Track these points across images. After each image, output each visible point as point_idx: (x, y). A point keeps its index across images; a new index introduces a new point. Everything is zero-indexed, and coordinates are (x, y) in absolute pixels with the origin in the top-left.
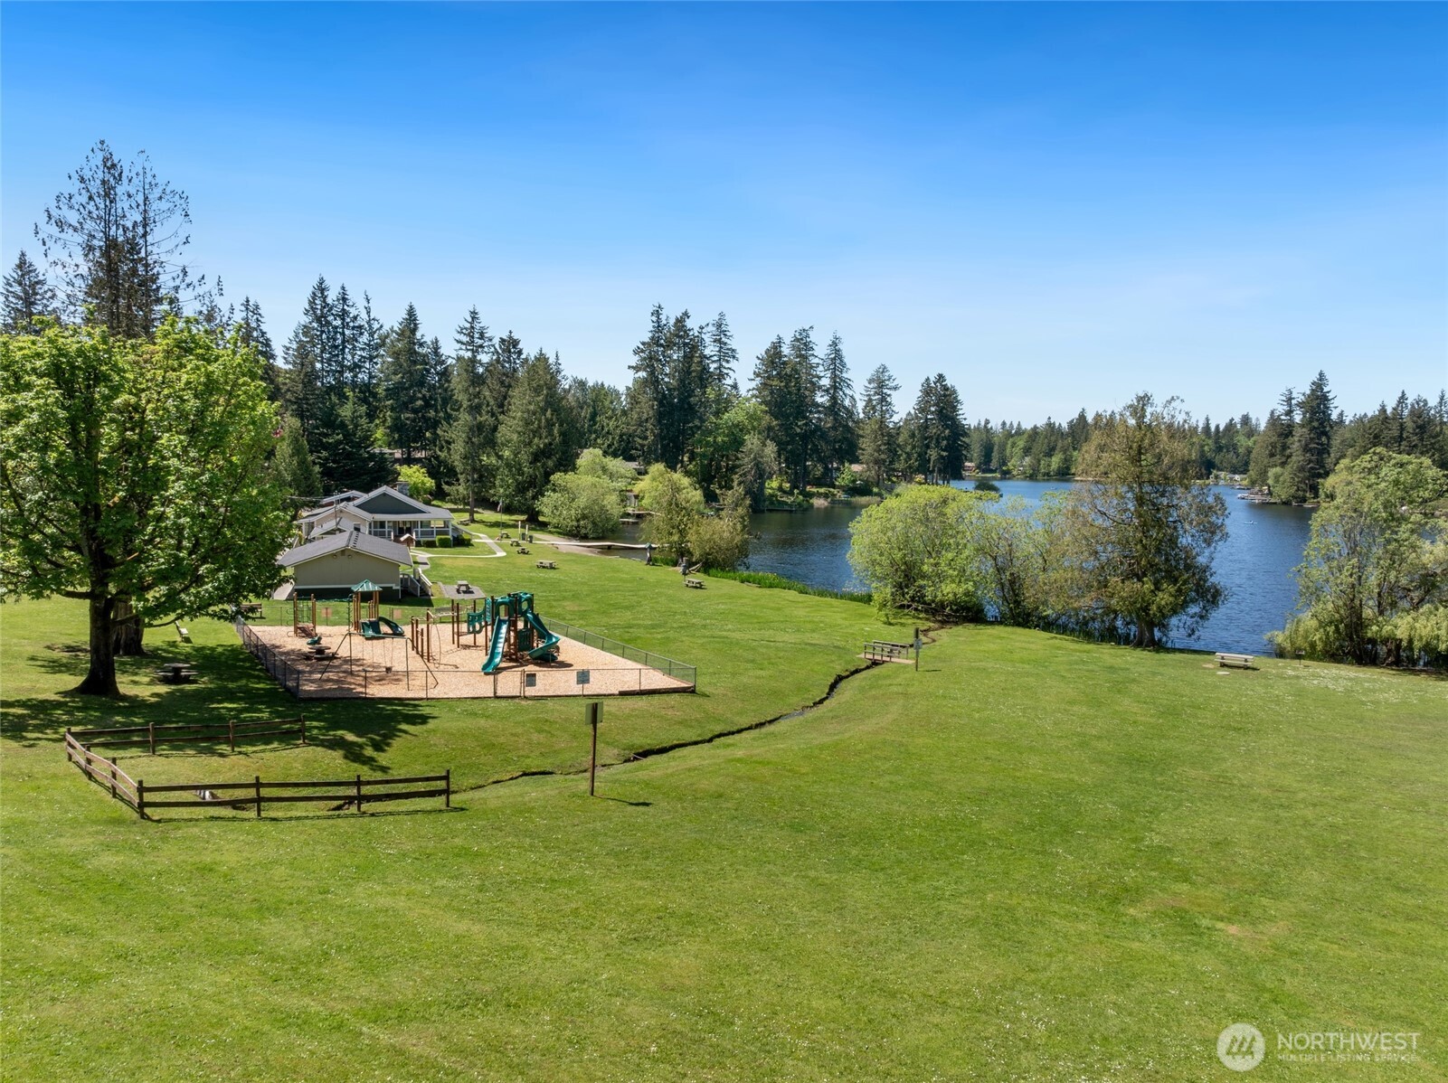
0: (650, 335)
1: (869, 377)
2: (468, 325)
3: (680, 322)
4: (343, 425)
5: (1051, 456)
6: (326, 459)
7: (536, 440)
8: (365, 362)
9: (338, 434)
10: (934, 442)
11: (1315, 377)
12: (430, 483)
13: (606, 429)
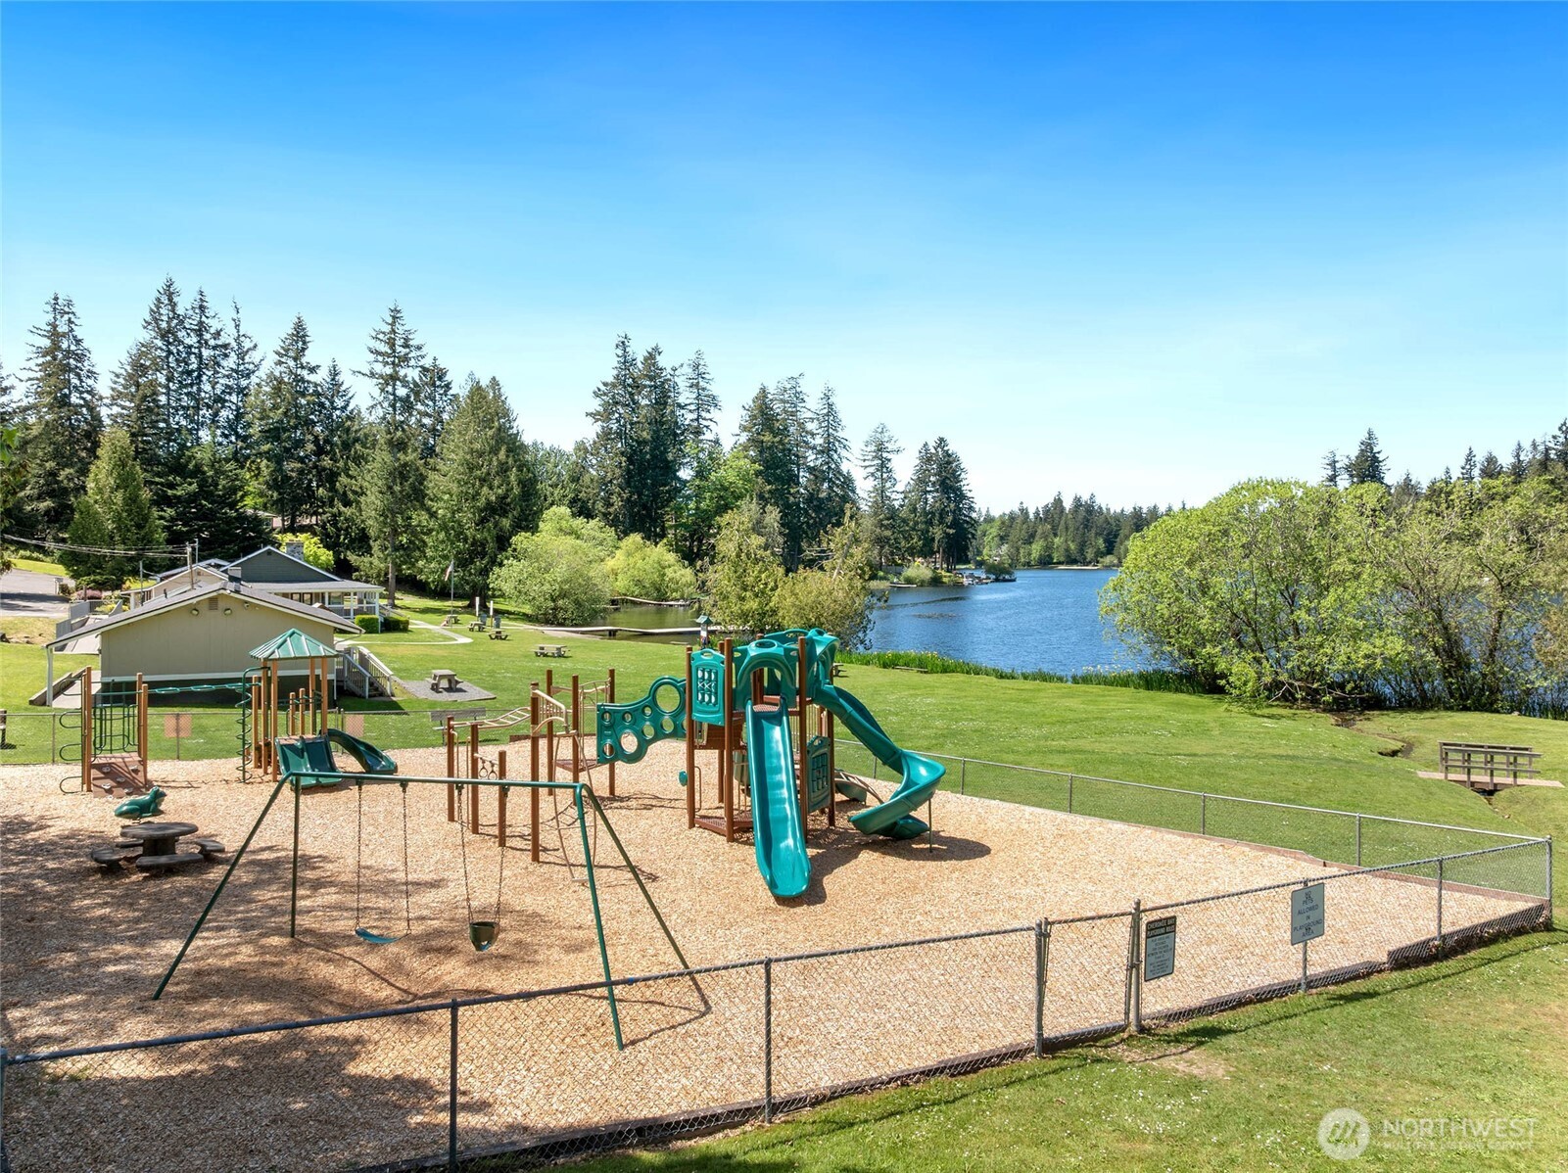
0: (615, 372)
1: (866, 438)
2: (387, 329)
3: (651, 357)
4: (198, 470)
5: (1030, 543)
6: (172, 520)
7: (485, 490)
8: (230, 394)
9: (190, 484)
10: (937, 518)
11: (1364, 436)
12: (326, 556)
13: (550, 500)
